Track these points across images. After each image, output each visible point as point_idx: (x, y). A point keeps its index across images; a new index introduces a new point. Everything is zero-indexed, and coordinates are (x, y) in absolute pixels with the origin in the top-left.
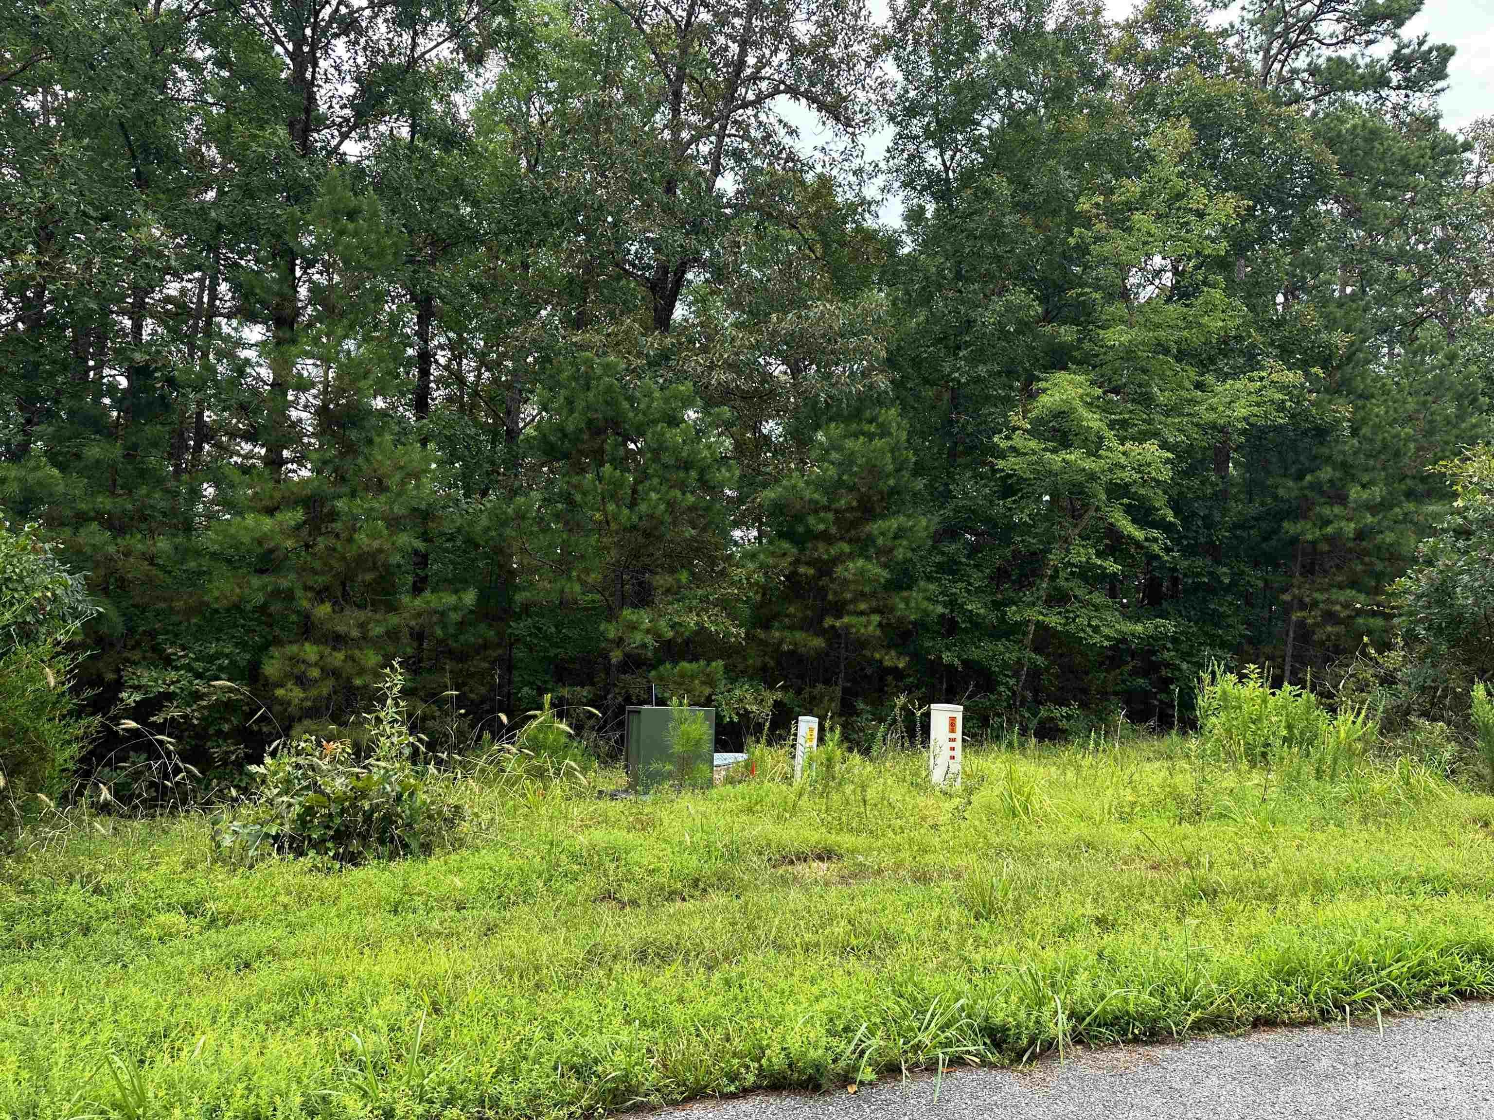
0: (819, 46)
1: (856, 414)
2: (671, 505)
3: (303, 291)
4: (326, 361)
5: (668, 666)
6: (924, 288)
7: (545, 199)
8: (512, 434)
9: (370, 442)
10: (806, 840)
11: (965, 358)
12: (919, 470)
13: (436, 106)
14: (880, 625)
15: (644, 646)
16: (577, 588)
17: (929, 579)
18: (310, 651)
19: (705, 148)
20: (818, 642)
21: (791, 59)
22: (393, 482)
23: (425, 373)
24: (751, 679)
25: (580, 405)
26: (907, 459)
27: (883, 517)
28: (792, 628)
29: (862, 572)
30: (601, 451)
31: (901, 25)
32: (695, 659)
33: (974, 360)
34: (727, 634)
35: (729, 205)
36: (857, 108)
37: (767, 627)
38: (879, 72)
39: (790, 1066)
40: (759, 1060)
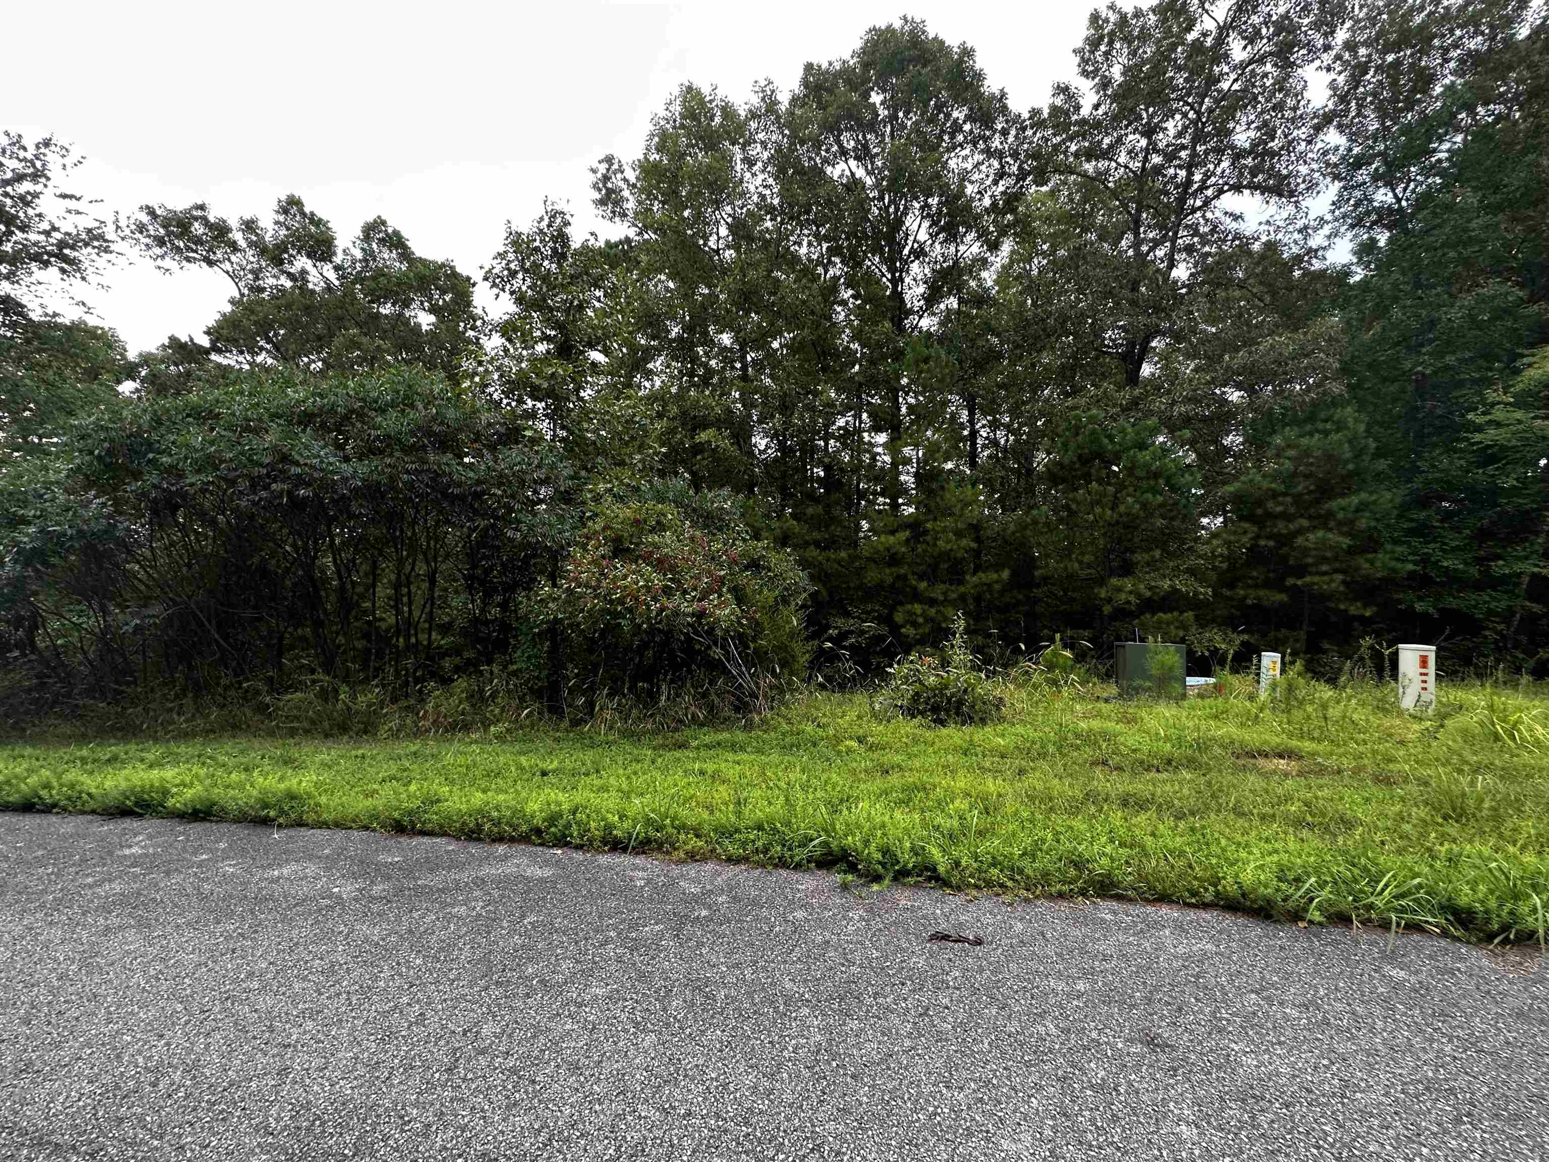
0: (1258, 145)
1: (1311, 418)
2: (1144, 505)
3: (904, 410)
4: (916, 446)
5: (1148, 616)
6: (1377, 304)
7: (1043, 320)
8: (1030, 471)
9: (942, 488)
10: (1266, 742)
11: (1430, 354)
12: (1379, 454)
13: (973, 284)
14: (1344, 582)
15: (1129, 602)
16: (1076, 565)
17: (1396, 542)
18: (918, 608)
19: (1160, 253)
20: (1283, 597)
21: (1233, 164)
22: (957, 510)
23: (974, 444)
24: (1220, 625)
25: (1072, 445)
26: (1366, 446)
27: (1343, 495)
28: (1256, 586)
29: (1324, 541)
30: (1090, 475)
31: (1343, 99)
32: (1171, 610)
33: (1439, 354)
34: (1196, 593)
35: (1184, 286)
36: (1300, 180)
37: (1232, 586)
38: (1320, 145)
39: (1244, 895)
40: (1215, 886)
